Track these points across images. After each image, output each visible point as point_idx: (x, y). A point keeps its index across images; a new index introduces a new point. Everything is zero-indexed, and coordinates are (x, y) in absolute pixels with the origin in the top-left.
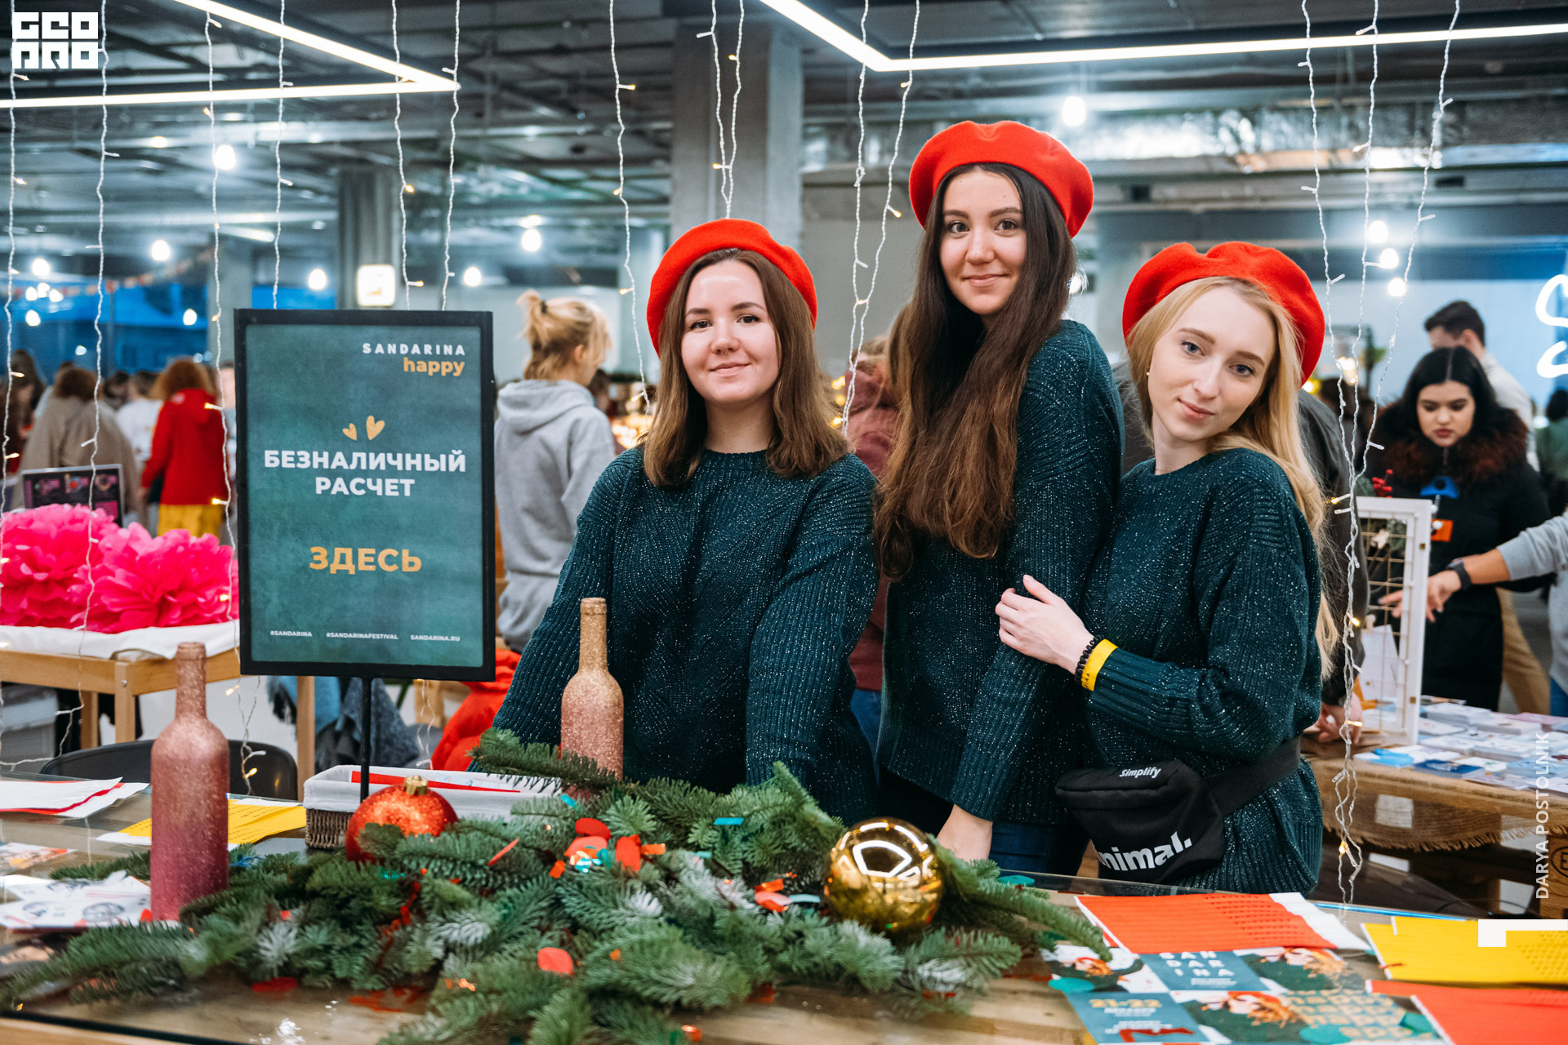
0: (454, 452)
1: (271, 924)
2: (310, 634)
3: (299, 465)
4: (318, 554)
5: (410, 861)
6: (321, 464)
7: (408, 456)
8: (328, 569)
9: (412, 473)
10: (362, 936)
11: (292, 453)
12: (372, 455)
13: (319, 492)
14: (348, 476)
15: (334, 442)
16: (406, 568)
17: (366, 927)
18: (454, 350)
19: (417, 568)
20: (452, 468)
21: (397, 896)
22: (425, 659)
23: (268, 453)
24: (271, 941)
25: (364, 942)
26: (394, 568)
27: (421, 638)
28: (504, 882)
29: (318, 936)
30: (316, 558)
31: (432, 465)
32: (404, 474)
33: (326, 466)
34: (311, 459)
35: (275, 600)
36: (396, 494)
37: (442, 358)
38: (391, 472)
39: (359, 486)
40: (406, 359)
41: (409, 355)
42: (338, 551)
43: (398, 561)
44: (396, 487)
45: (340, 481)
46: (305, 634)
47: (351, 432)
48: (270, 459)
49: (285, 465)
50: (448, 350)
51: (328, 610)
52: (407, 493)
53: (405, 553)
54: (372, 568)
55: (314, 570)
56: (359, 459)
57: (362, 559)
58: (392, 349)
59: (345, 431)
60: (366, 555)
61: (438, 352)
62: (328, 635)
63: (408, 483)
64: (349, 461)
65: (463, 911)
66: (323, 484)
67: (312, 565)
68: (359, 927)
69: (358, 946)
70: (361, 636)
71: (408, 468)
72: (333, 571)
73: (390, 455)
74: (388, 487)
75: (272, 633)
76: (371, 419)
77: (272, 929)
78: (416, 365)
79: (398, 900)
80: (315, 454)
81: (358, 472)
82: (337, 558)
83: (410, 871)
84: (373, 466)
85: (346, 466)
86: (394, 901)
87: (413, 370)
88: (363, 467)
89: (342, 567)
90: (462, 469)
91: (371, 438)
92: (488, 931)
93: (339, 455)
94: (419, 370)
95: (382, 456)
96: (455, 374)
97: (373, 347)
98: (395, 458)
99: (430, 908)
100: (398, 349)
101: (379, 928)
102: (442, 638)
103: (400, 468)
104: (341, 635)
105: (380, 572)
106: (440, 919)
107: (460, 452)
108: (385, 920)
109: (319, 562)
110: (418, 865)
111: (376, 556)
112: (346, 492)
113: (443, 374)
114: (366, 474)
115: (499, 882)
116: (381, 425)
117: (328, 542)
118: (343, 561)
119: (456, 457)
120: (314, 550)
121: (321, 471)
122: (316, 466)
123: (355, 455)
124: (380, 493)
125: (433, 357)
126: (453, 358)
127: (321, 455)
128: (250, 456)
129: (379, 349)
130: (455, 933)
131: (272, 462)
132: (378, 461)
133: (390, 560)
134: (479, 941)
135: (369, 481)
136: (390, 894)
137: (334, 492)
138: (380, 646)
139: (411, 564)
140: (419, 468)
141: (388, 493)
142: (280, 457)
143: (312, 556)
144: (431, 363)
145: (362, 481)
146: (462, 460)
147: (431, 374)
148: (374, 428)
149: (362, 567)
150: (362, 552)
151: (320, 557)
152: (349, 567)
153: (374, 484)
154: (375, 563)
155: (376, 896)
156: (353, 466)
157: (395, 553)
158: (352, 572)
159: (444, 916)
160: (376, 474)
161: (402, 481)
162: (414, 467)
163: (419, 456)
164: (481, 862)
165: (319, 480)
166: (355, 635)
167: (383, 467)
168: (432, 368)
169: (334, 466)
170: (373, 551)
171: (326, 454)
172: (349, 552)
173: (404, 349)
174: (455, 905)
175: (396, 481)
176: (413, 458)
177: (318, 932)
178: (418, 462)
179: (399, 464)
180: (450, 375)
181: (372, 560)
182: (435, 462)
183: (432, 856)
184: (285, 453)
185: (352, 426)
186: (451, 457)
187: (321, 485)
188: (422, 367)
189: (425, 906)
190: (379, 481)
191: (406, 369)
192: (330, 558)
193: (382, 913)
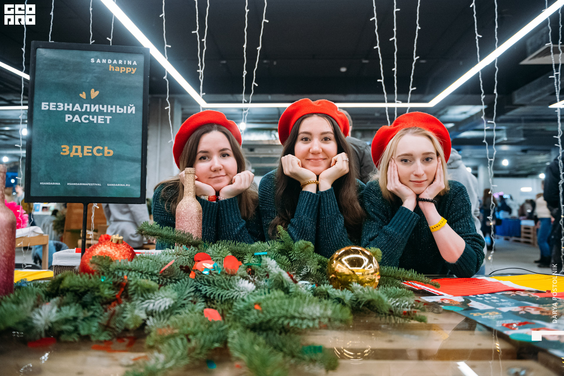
0: (130, 105)
1: (40, 306)
2: (59, 184)
3: (58, 109)
4: (65, 148)
5: (118, 272)
6: (68, 109)
7: (109, 106)
8: (69, 155)
9: (111, 114)
10: (96, 311)
11: (55, 104)
12: (92, 105)
13: (67, 121)
14: (81, 114)
15: (75, 99)
16: (106, 155)
17: (97, 307)
18: (132, 63)
19: (111, 155)
20: (129, 112)
21: (113, 289)
22: (114, 195)
23: (43, 104)
24: (40, 315)
25: (96, 314)
26: (101, 154)
27: (112, 185)
28: (167, 281)
29: (70, 311)
30: (64, 150)
31: (120, 110)
32: (107, 114)
33: (71, 110)
34: (64, 107)
35: (43, 168)
36: (103, 122)
37: (127, 66)
38: (101, 113)
39: (85, 119)
40: (110, 66)
41: (112, 64)
42: (74, 147)
43: (103, 151)
44: (103, 120)
45: (77, 116)
46: (57, 184)
47: (83, 95)
48: (44, 106)
49: (51, 109)
50: (129, 63)
51: (68, 173)
52: (108, 122)
53: (106, 148)
54: (90, 154)
55: (62, 156)
56: (86, 107)
57: (86, 150)
58: (104, 61)
59: (81, 95)
60: (88, 149)
61: (125, 64)
62: (68, 184)
63: (108, 118)
64: (82, 108)
65: (155, 293)
66: (69, 117)
67: (62, 153)
68: (92, 307)
69: (93, 316)
70: (84, 184)
71: (109, 111)
72: (72, 156)
73: (101, 106)
74: (99, 119)
75: (41, 183)
76: (93, 90)
77: (41, 308)
78: (115, 68)
79: (114, 292)
80: (66, 104)
81: (86, 113)
82: (74, 150)
83: (118, 277)
84: (93, 110)
85: (80, 110)
86: (112, 292)
87: (113, 70)
88: (88, 110)
89: (76, 154)
90: (134, 112)
91: (92, 98)
92: (172, 302)
93: (77, 105)
94: (116, 70)
95: (97, 106)
96: (132, 73)
97: (96, 60)
98: (103, 107)
99: (133, 294)
100: (107, 62)
101: (104, 306)
102: (122, 185)
103: (105, 111)
104: (74, 184)
105: (94, 157)
106: (142, 299)
107: (133, 105)
108: (107, 302)
109: (65, 152)
110: (123, 274)
111: (92, 149)
112: (80, 121)
113: (127, 72)
114: (89, 113)
115: (165, 281)
116: (97, 93)
117: (70, 142)
118: (76, 151)
119: (131, 107)
120: (63, 146)
121: (68, 112)
122: (66, 109)
123: (85, 105)
124: (95, 122)
125: (123, 65)
126: (132, 66)
127: (68, 105)
128: (34, 105)
129: (98, 61)
130: (151, 305)
131: (45, 107)
132: (95, 108)
133: (98, 151)
134: (167, 308)
135: (91, 117)
136: (109, 288)
137: (74, 121)
138: (93, 189)
139: (109, 153)
140: (114, 111)
141: (99, 122)
142: (49, 105)
143: (62, 149)
144: (122, 68)
145: (87, 117)
146: (134, 109)
147: (121, 72)
148: (94, 94)
149: (85, 154)
150: (86, 148)
151: (66, 150)
152: (80, 154)
153: (93, 118)
154: (92, 152)
155: (102, 290)
156: (84, 110)
157: (101, 148)
158: (81, 156)
159: (142, 296)
160: (94, 114)
161: (106, 117)
162: (112, 111)
163: (114, 107)
164: (156, 272)
165: (67, 116)
166: (81, 184)
167: (97, 111)
168: (122, 70)
169: (74, 110)
170: (91, 147)
171: (71, 105)
172: (79, 148)
173: (110, 61)
174: (149, 290)
175: (103, 117)
176: (112, 107)
177: (70, 309)
178: (114, 109)
179: (105, 109)
180: (130, 73)
181: (90, 151)
182: (122, 109)
183: (130, 270)
184: (51, 104)
185: (84, 93)
186: (129, 107)
187: (68, 118)
188: (117, 69)
189: (130, 293)
190: (95, 117)
191: (110, 70)
192: (71, 150)
193: (106, 298)
